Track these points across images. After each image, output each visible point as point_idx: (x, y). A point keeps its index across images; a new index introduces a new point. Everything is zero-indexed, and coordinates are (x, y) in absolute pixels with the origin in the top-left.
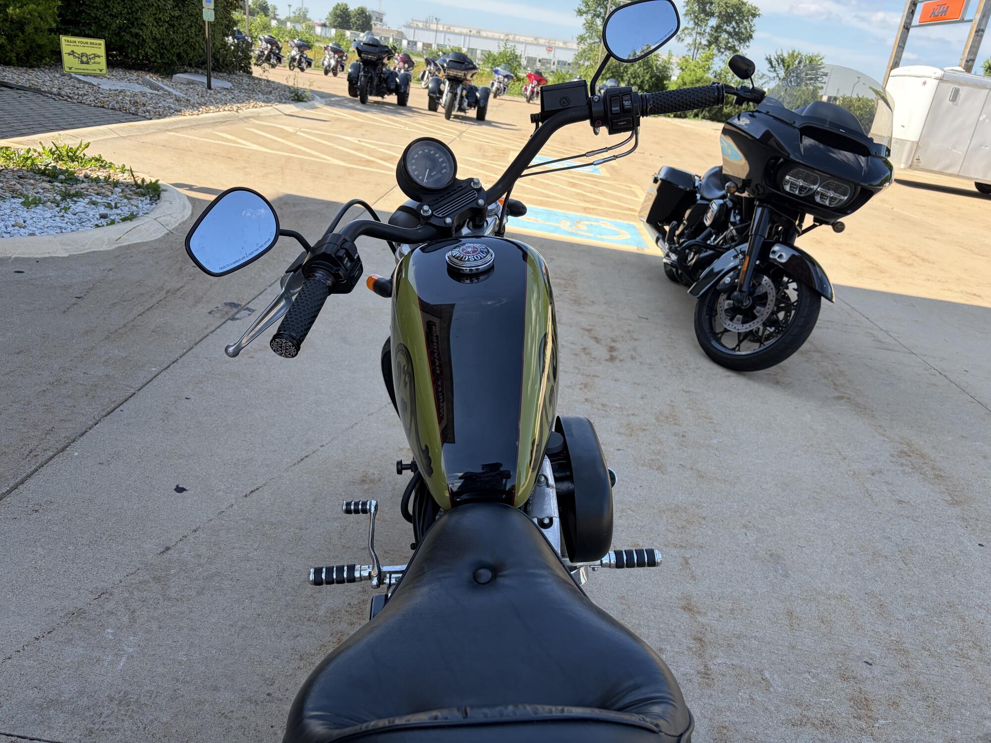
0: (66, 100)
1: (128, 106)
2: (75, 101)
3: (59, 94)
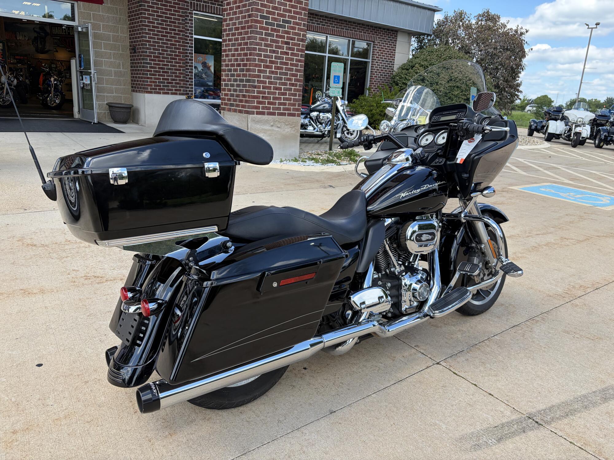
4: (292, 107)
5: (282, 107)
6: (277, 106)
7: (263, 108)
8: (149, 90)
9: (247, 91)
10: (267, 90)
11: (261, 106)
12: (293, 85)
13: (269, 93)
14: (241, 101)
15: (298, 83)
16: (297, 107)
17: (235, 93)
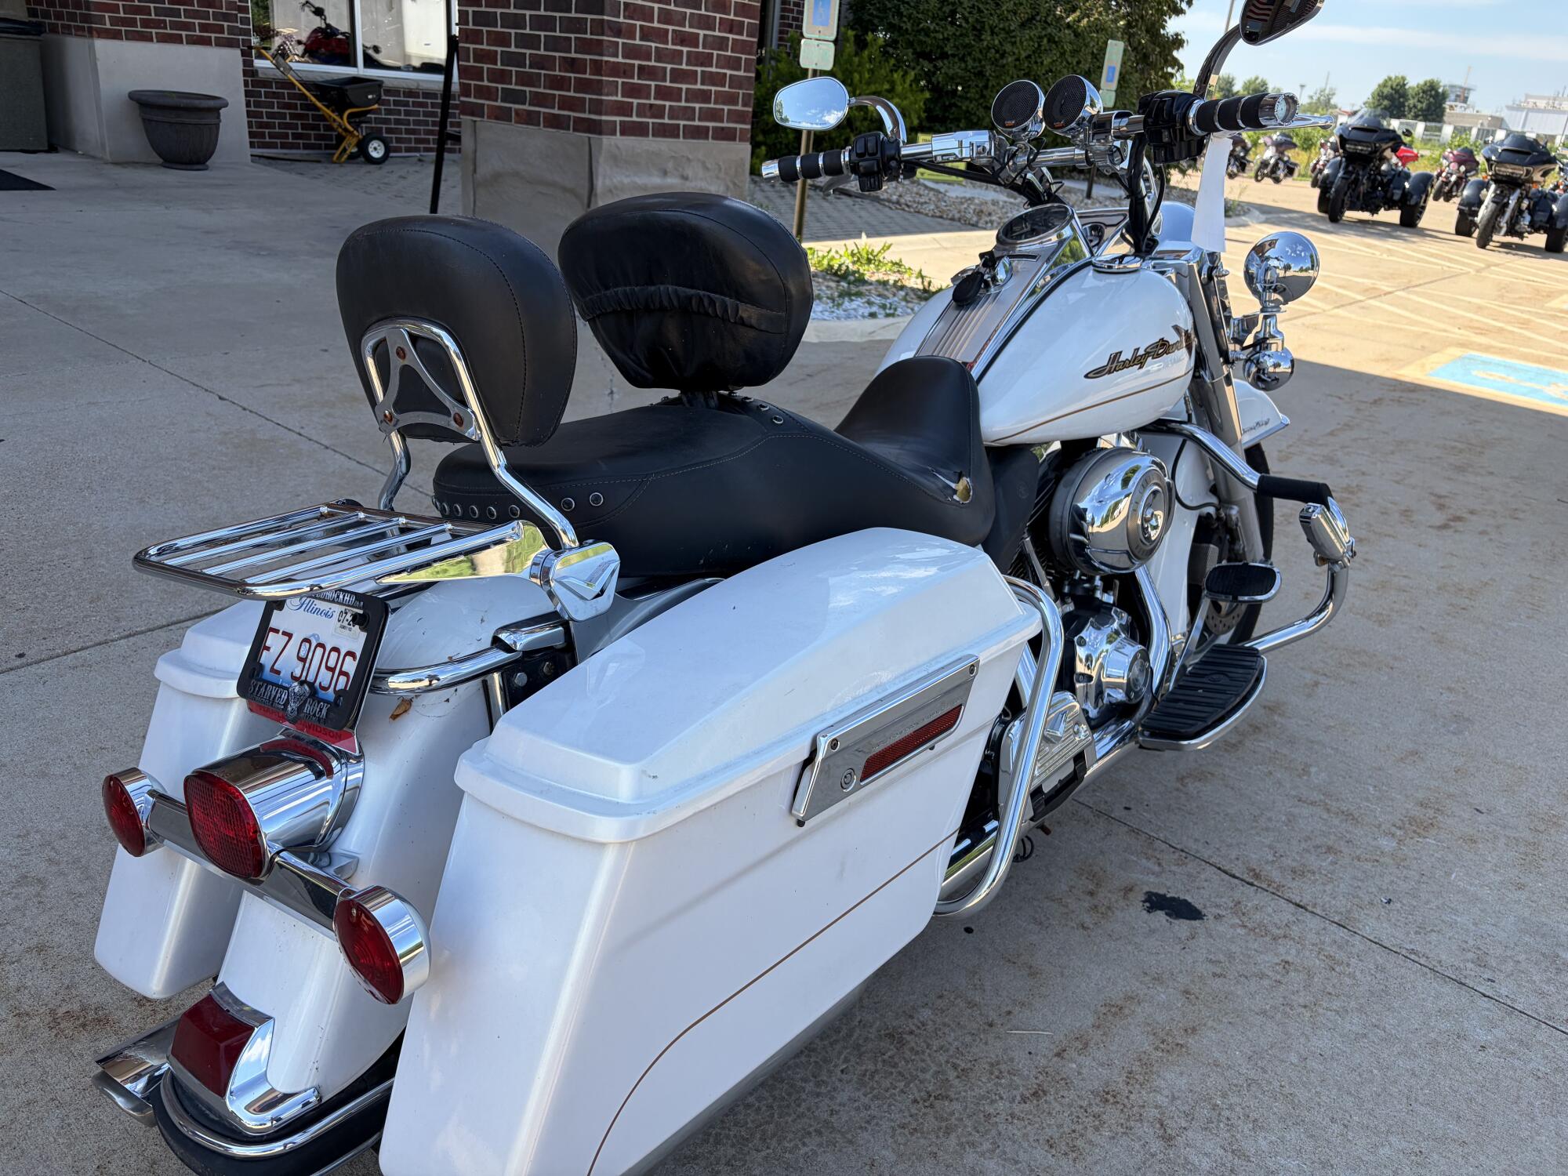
0: (903, 210)
1: (968, 216)
2: (912, 210)
3: (898, 203)
4: (726, 108)
5: (697, 106)
6: (683, 104)
7: (642, 110)
8: (108, 26)
9: (585, 46)
10: (653, 45)
11: (635, 101)
12: (731, 27)
13: (661, 55)
14: (559, 83)
15: (747, 21)
16: (739, 107)
17: (528, 52)
